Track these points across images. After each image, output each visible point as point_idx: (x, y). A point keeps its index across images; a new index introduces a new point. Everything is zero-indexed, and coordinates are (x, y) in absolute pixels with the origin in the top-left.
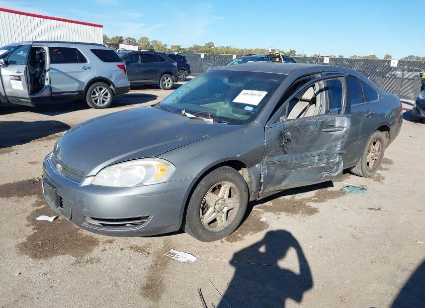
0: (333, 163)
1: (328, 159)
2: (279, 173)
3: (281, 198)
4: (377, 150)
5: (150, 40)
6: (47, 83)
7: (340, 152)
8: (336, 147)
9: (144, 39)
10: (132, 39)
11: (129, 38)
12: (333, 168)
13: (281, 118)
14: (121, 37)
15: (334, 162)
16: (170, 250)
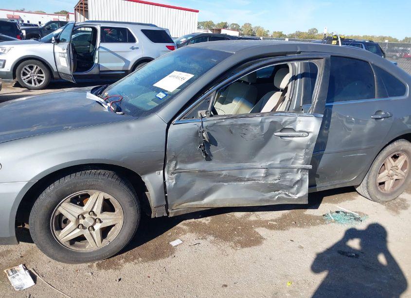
0: (291, 181)
1: (283, 174)
2: (200, 186)
3: (228, 215)
4: (400, 166)
5: (253, 26)
6: (96, 61)
7: (304, 166)
8: (296, 159)
9: (247, 25)
10: (236, 24)
11: (233, 24)
12: (292, 187)
13: (199, 112)
14: (226, 23)
15: (292, 179)
16: (17, 265)
